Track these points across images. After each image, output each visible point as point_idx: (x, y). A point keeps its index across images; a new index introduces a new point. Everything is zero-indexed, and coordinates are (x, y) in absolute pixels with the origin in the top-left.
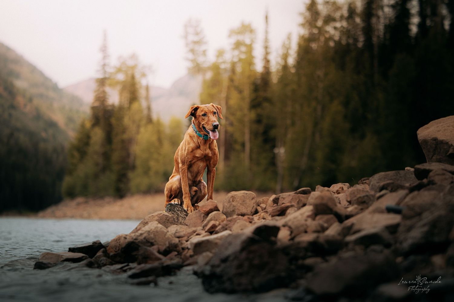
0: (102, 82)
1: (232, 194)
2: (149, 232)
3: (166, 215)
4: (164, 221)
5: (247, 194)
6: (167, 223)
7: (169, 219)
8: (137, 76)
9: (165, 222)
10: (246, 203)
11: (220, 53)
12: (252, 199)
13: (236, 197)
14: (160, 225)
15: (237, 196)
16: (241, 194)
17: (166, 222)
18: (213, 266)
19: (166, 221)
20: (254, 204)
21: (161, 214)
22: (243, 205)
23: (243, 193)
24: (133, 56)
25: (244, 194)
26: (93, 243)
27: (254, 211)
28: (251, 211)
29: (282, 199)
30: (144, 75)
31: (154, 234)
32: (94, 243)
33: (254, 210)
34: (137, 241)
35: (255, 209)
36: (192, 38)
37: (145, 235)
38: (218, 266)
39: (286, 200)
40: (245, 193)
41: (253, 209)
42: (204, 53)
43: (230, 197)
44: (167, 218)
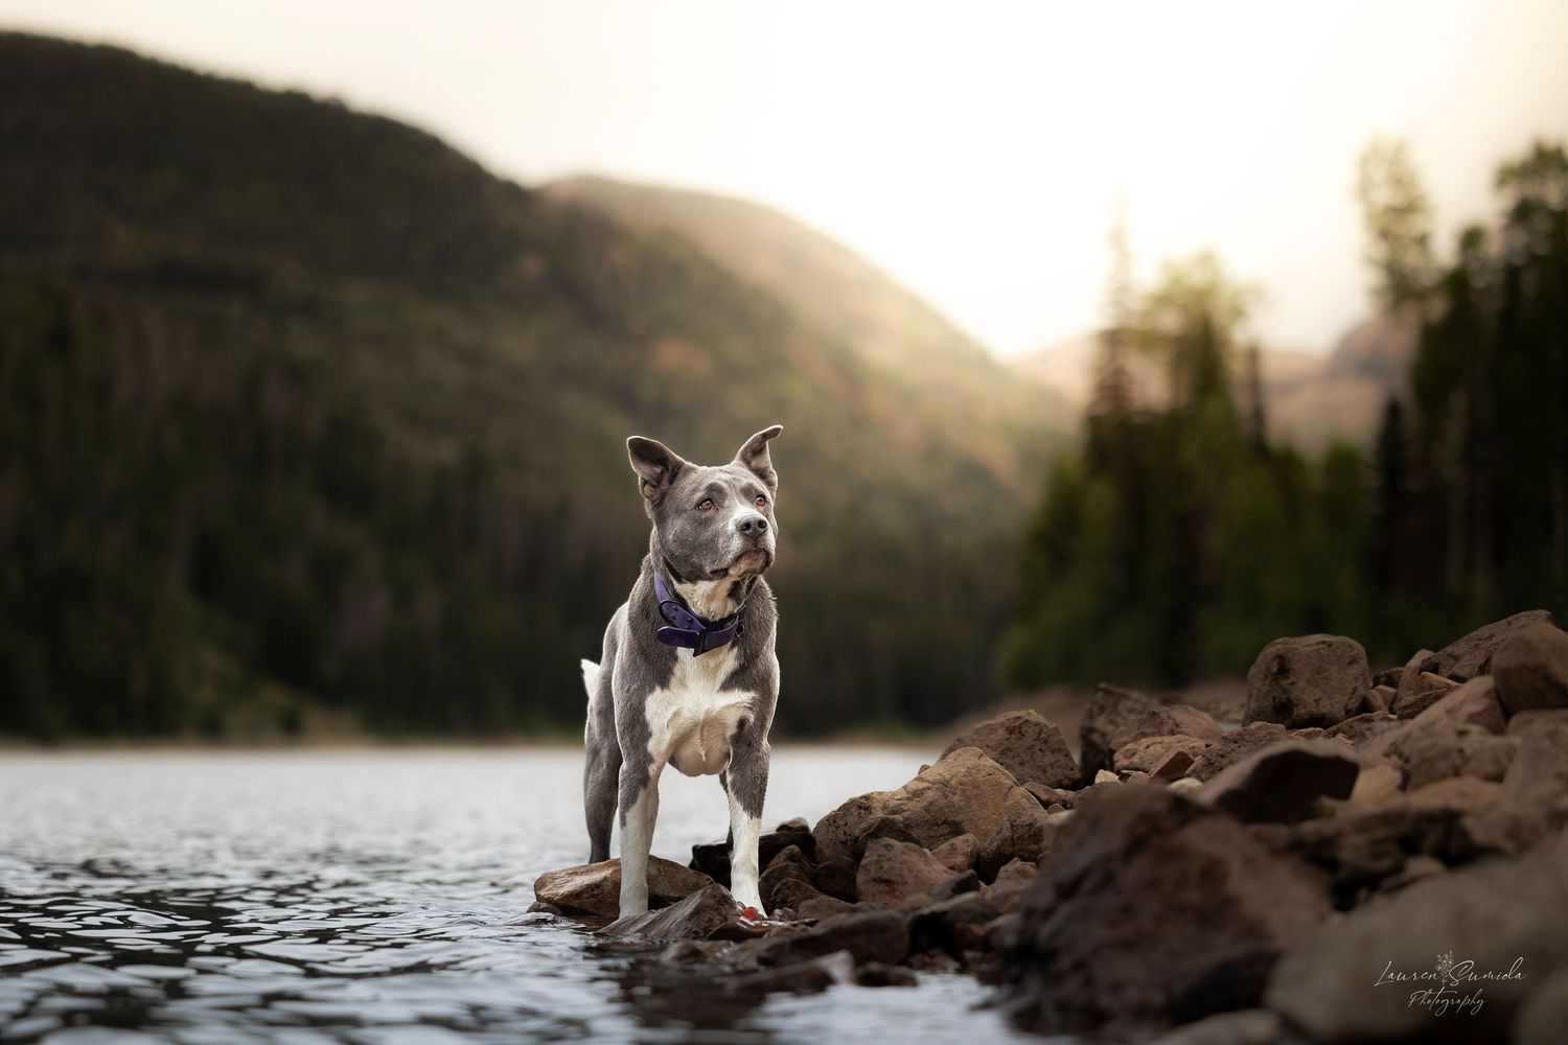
0: (1114, 339)
1: (1279, 647)
2: (945, 783)
3: (1037, 724)
4: (1029, 745)
5: (1330, 645)
6: (1041, 750)
7: (1049, 736)
8: (1220, 318)
9: (1032, 747)
10: (1327, 678)
11: (1471, 239)
12: (1351, 663)
13: (1290, 656)
14: (988, 762)
15: (1294, 654)
16: (1308, 645)
17: (1036, 749)
18: (1029, 914)
19: (1037, 743)
20: (1356, 679)
21: (1019, 718)
22: (1317, 686)
23: (1318, 643)
24: (1207, 259)
25: (1321, 646)
26: (778, 830)
27: (1357, 705)
28: (1347, 705)
29: (1452, 661)
30: (1238, 313)
31: (963, 791)
32: (783, 828)
33: (1354, 704)
34: (898, 817)
35: (1360, 699)
36: (1383, 196)
37: (930, 795)
38: (1048, 913)
39: (1463, 663)
40: (1324, 642)
41: (1353, 700)
42: (1422, 241)
43: (1269, 657)
44: (1040, 734)
